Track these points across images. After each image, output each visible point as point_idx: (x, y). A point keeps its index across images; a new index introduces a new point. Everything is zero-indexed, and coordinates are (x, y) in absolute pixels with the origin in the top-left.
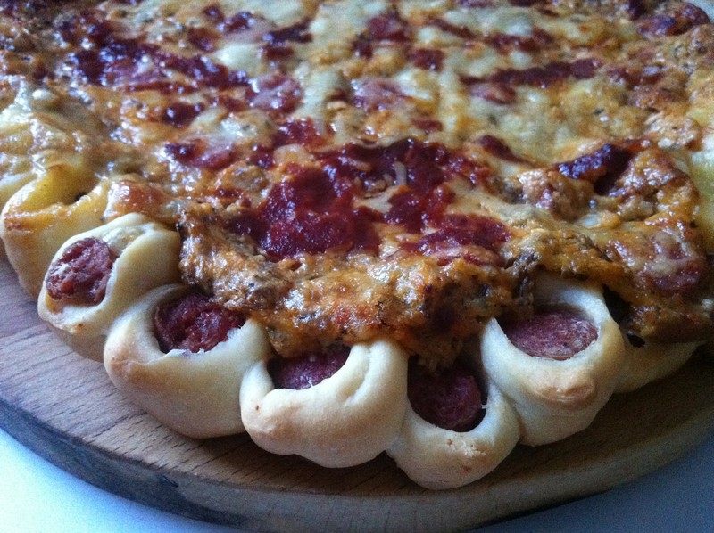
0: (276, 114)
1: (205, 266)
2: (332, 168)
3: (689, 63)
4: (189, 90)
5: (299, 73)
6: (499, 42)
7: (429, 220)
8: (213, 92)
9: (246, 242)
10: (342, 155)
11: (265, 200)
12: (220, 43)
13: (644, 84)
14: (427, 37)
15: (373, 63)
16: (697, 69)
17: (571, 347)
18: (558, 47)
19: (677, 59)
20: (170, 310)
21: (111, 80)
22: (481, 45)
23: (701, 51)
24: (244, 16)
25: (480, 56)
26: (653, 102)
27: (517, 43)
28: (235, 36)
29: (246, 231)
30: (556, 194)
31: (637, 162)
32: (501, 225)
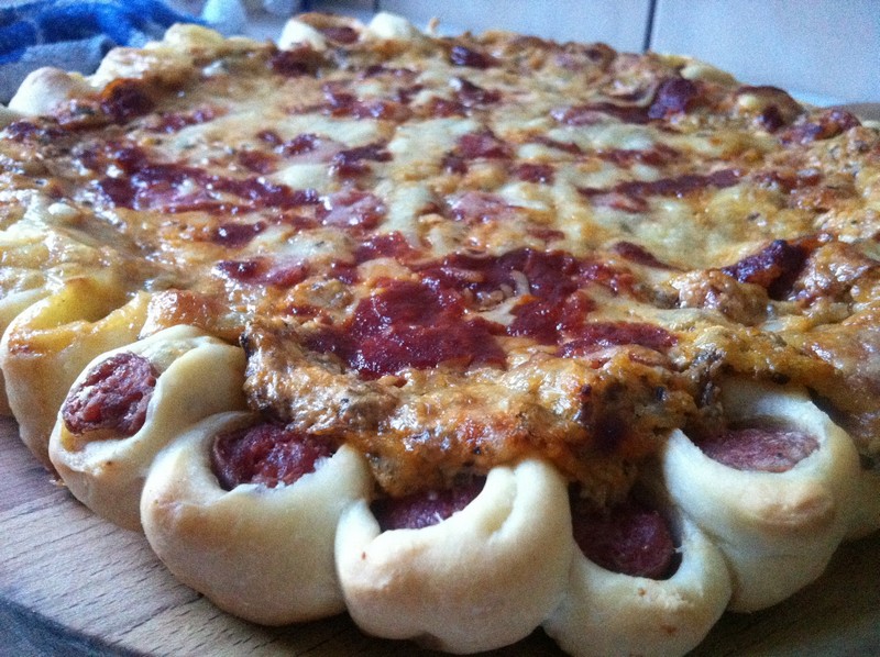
0: (356, 230)
1: (280, 383)
2: (434, 279)
3: (851, 163)
4: (243, 211)
5: (381, 190)
6: (617, 157)
7: (566, 330)
8: (275, 211)
9: (330, 361)
10: (445, 267)
11: (351, 317)
12: (278, 166)
13: (802, 187)
14: (530, 153)
15: (468, 179)
16: (863, 167)
17: (789, 458)
18: (689, 161)
19: (835, 161)
20: (233, 441)
21: (146, 203)
22: (596, 159)
23: (862, 150)
24: (308, 138)
25: (597, 170)
26: (819, 200)
27: (638, 157)
28: (297, 157)
29: (330, 349)
30: (723, 296)
31: (817, 258)
32: (662, 330)
